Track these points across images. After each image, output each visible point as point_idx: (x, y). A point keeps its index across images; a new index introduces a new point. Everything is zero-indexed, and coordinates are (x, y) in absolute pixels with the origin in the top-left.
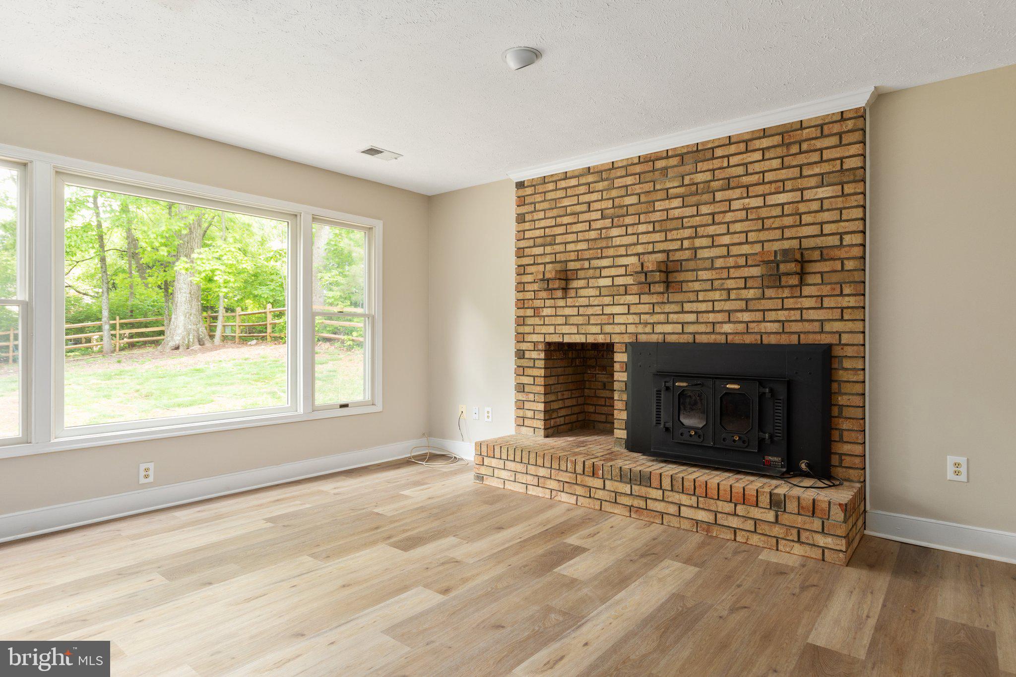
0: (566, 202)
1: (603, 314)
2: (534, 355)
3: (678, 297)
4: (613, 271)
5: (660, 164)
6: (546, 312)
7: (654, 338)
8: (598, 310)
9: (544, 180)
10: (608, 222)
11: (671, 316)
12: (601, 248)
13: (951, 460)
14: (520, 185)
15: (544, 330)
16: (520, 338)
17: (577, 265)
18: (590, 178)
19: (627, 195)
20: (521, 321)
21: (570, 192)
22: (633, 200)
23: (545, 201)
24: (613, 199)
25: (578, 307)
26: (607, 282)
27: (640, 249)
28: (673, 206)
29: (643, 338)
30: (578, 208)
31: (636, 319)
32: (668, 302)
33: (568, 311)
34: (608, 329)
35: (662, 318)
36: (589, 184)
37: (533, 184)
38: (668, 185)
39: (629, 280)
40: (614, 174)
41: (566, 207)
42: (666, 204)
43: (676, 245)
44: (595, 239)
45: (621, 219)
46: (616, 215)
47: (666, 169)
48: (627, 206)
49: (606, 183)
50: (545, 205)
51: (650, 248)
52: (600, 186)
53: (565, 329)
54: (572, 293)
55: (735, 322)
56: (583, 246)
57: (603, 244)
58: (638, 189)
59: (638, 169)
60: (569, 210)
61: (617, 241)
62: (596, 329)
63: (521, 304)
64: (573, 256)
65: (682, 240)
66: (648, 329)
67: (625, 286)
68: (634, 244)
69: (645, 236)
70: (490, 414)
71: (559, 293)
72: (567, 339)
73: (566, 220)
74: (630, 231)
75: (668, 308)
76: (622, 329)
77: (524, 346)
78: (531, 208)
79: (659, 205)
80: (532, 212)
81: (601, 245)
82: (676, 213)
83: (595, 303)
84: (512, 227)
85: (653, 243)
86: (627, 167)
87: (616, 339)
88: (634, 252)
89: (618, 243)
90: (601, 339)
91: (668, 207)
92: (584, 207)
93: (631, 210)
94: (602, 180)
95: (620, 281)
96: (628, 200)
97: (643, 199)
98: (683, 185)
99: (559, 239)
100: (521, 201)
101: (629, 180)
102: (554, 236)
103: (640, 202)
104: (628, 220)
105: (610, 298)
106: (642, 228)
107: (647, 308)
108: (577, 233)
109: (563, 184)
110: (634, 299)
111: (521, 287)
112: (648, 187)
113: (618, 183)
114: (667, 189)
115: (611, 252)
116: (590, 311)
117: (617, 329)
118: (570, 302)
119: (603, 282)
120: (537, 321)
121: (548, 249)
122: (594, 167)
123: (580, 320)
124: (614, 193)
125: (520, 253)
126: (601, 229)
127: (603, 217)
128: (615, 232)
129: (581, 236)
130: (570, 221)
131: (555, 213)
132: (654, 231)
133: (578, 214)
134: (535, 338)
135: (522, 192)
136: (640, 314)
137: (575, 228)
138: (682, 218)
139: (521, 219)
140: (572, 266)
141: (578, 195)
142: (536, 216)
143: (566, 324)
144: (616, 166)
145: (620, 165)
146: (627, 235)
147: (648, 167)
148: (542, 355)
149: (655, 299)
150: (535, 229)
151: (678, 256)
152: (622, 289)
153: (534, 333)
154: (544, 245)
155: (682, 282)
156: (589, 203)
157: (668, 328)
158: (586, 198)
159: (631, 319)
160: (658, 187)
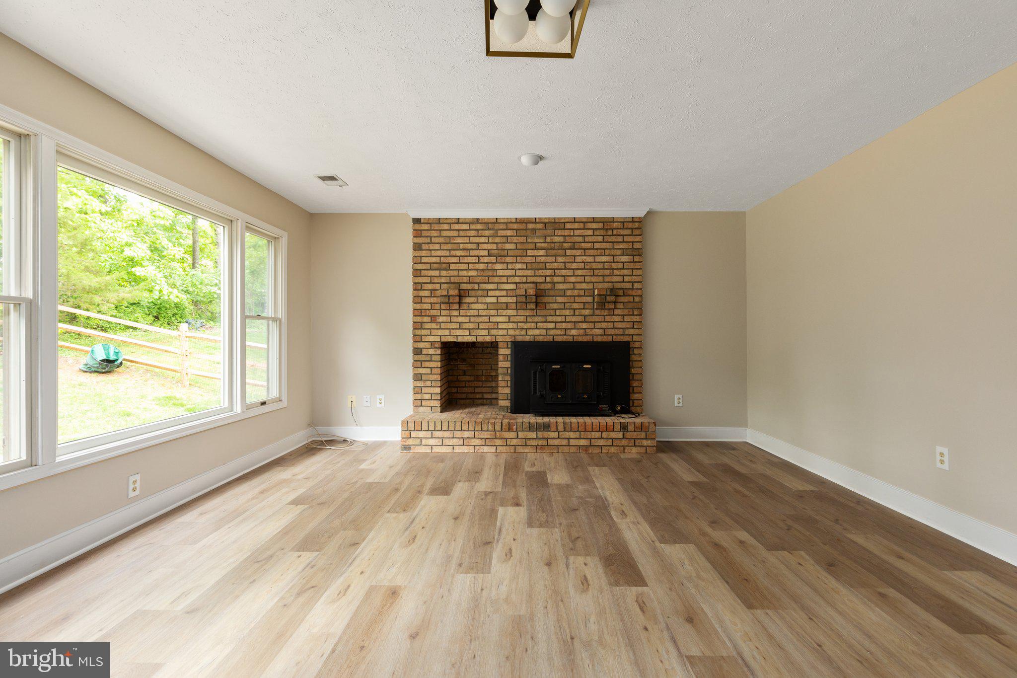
0: (459, 240)
1: (490, 322)
2: (431, 351)
3: (544, 312)
4: (497, 293)
5: (530, 226)
6: (441, 319)
7: (527, 339)
8: (486, 319)
9: (439, 221)
10: (493, 259)
11: (539, 324)
12: (488, 277)
13: (676, 397)
14: (417, 221)
15: (440, 332)
16: (417, 338)
17: (469, 287)
18: (479, 227)
19: (507, 243)
20: (418, 326)
21: (462, 233)
22: (512, 246)
23: (440, 236)
24: (497, 243)
25: (470, 316)
26: (494, 300)
27: (517, 280)
28: (539, 254)
29: (520, 339)
30: (469, 246)
31: (515, 326)
32: (537, 316)
33: (460, 319)
34: (494, 332)
35: (533, 325)
36: (478, 230)
37: (429, 222)
38: (536, 240)
39: (509, 300)
40: (497, 226)
41: (459, 243)
42: (535, 253)
43: (542, 280)
44: (483, 270)
45: (503, 258)
46: (500, 255)
47: (534, 230)
48: (507, 250)
49: (491, 232)
50: (441, 240)
51: (524, 279)
52: (487, 233)
53: (459, 332)
54: (465, 306)
55: (578, 329)
56: (474, 273)
57: (490, 273)
58: (515, 240)
59: (515, 226)
60: (461, 246)
61: (501, 273)
62: (485, 332)
63: (417, 313)
64: (465, 280)
65: (546, 276)
66: (523, 332)
67: (507, 303)
68: (513, 276)
69: (520, 271)
70: (382, 401)
71: (456, 306)
72: (460, 340)
73: (459, 253)
74: (510, 266)
75: (536, 319)
76: (505, 332)
77: (421, 345)
78: (428, 240)
79: (530, 253)
80: (428, 243)
81: (488, 274)
82: (542, 259)
83: (484, 314)
84: (410, 253)
85: (526, 276)
86: (508, 223)
87: (499, 339)
88: (513, 281)
89: (501, 274)
90: (488, 339)
91: (536, 254)
92: (474, 246)
93: (510, 253)
94: (488, 229)
95: (504, 300)
96: (508, 246)
97: (519, 246)
98: (545, 242)
99: (452, 267)
100: (417, 234)
101: (509, 233)
102: (449, 263)
103: (516, 249)
104: (508, 259)
105: (496, 311)
106: (519, 266)
107: (522, 319)
108: (468, 263)
109: (457, 227)
110: (514, 312)
111: (417, 299)
112: (523, 239)
113: (500, 233)
114: (536, 243)
115: (496, 280)
116: (479, 319)
117: (501, 332)
118: (462, 313)
119: (489, 300)
120: (434, 326)
121: (444, 273)
122: (482, 219)
123: (471, 326)
124: (498, 240)
125: (417, 273)
126: (488, 263)
127: (490, 255)
128: (498, 266)
129: (471, 266)
130: (463, 254)
131: (449, 246)
132: (527, 269)
133: (469, 250)
134: (431, 339)
135: (418, 227)
136: (517, 322)
137: (467, 260)
138: (546, 263)
139: (417, 247)
140: (464, 286)
141: (469, 237)
142: (432, 247)
143: (459, 329)
144: (499, 221)
145: (502, 221)
146: (507, 269)
147: (523, 226)
148: (439, 352)
149: (527, 313)
150: (431, 256)
151: (543, 286)
152: (504, 306)
153: (431, 335)
154: (440, 270)
155: (545, 303)
156: (478, 244)
157: (537, 332)
158: (477, 240)
159: (511, 325)
160: (529, 240)
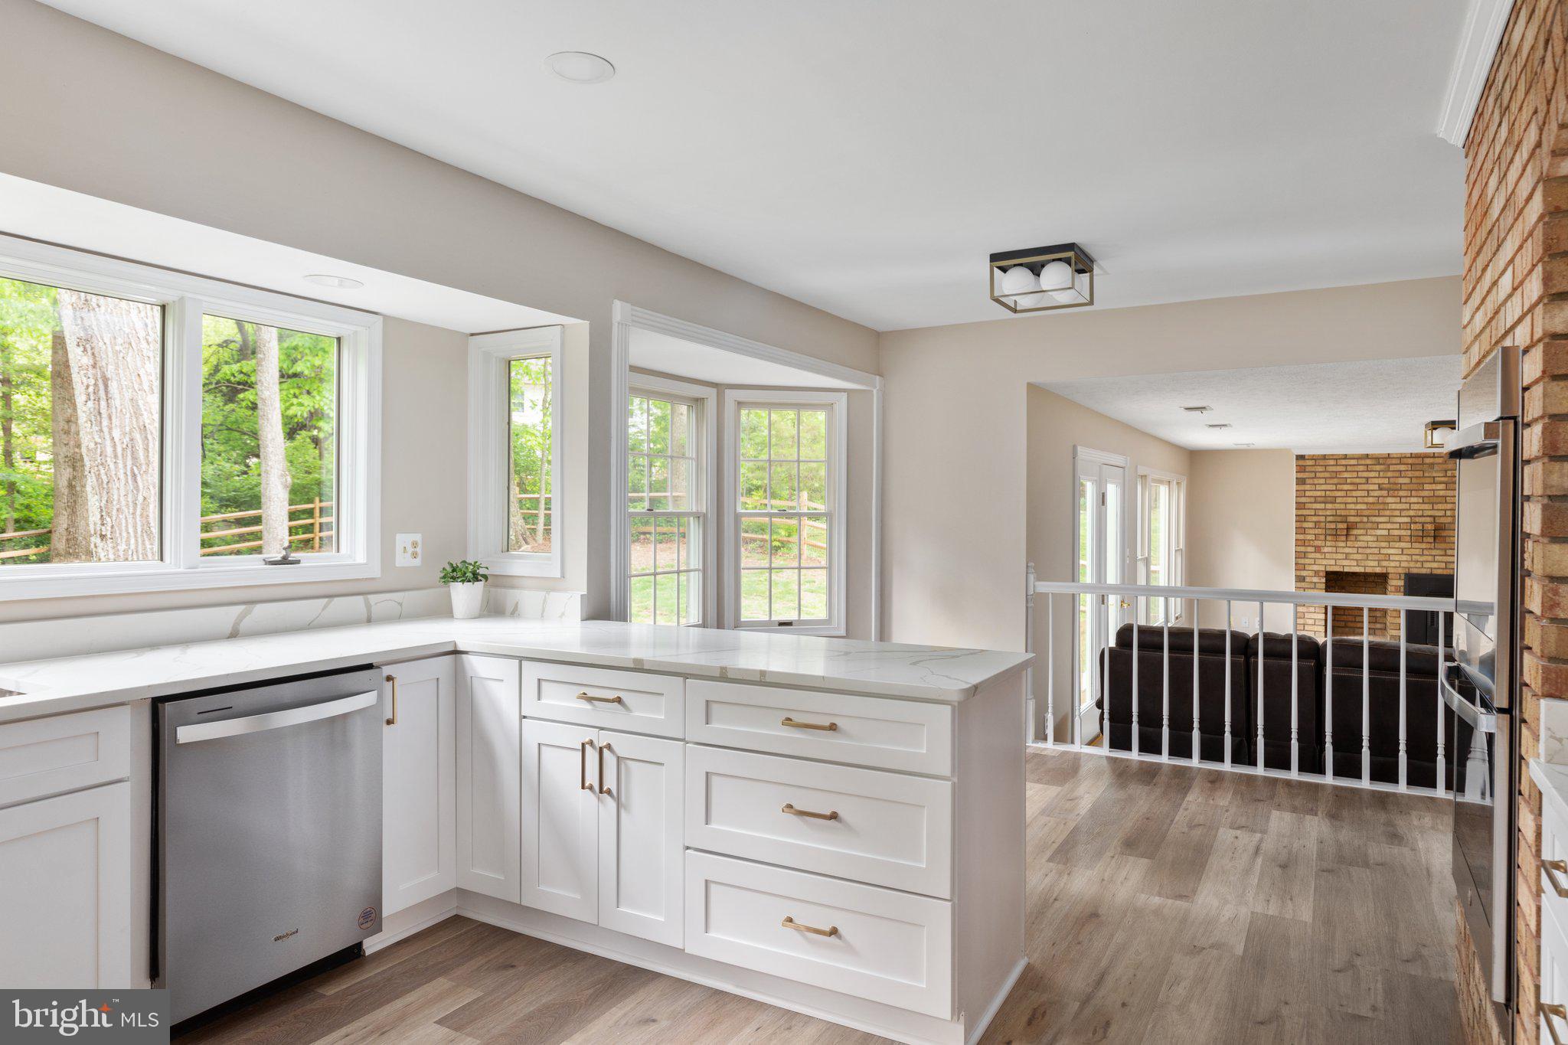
0: (1346, 475)
1: (1380, 554)
2: (1315, 580)
3: (1443, 546)
4: (1389, 526)
5: (1427, 461)
6: (1326, 550)
7: (1424, 571)
8: (1376, 551)
9: (1324, 457)
10: (1385, 493)
11: (1437, 557)
12: (1379, 510)
14: (1300, 457)
15: (1325, 562)
16: (1299, 567)
17: (1357, 519)
18: (1368, 462)
19: (1401, 477)
20: (1299, 555)
21: (1349, 468)
22: (1407, 480)
23: (1325, 471)
24: (1389, 478)
25: (1358, 548)
26: (1385, 532)
27: (1412, 513)
28: (1438, 488)
29: (1415, 571)
30: (1357, 481)
31: (1409, 558)
32: (1435, 549)
33: (1347, 550)
34: (1384, 563)
35: (1430, 558)
36: (1367, 465)
37: (1314, 458)
38: (1435, 475)
39: (1403, 533)
40: (1389, 461)
41: (1346, 478)
42: (1434, 487)
43: (1441, 513)
44: (1373, 503)
45: (1396, 492)
46: (1392, 489)
47: (1433, 464)
48: (1401, 484)
49: (1382, 467)
50: (1327, 475)
51: (1420, 513)
52: (1378, 468)
53: (1345, 563)
54: (1353, 538)
56: (1364, 507)
57: (1381, 507)
58: (1410, 474)
59: (1410, 461)
60: (1349, 481)
61: (1393, 506)
62: (1376, 564)
63: (1299, 543)
64: (1353, 513)
65: (1445, 510)
66: (1419, 565)
67: (1400, 536)
68: (1407, 510)
69: (1416, 505)
71: (1344, 538)
72: (1346, 570)
73: (1346, 487)
74: (1403, 500)
75: (1434, 552)
76: (1397, 564)
77: (1304, 573)
78: (1313, 475)
79: (1426, 487)
80: (1313, 478)
81: (1379, 507)
82: (1442, 493)
83: (1374, 546)
84: (1294, 487)
85: (1422, 510)
86: (1401, 459)
87: (1390, 570)
88: (1407, 514)
89: (1393, 508)
90: (1378, 570)
91: (1434, 488)
92: (1364, 481)
93: (1403, 487)
94: (1379, 464)
95: (1396, 533)
96: (1401, 480)
97: (1414, 481)
98: (1446, 476)
99: (1338, 500)
100: (1301, 469)
101: (1402, 468)
102: (1335, 497)
103: (1411, 483)
104: (1401, 493)
105: (1387, 544)
106: (1413, 500)
107: (1417, 551)
108: (1357, 497)
109: (1344, 462)
110: (1408, 545)
111: (1300, 530)
112: (1418, 474)
113: (1392, 468)
114: (1434, 477)
115: (1388, 513)
116: (1368, 551)
117: (1393, 564)
118: (1349, 544)
119: (1379, 532)
120: (1318, 555)
121: (1329, 506)
122: (1372, 455)
123: (1359, 557)
124: (1389, 474)
125: (1300, 506)
126: (1379, 497)
127: (1380, 489)
128: (1389, 500)
129: (1360, 500)
130: (1350, 488)
131: (1335, 481)
132: (1423, 503)
133: (1357, 484)
134: (1316, 568)
135: (1301, 463)
136: (1412, 555)
137: (1354, 494)
138: (1446, 497)
139: (1300, 481)
140: (1351, 519)
141: (1357, 472)
142: (1316, 481)
143: (1346, 559)
144: (1392, 456)
145: (1395, 456)
146: (1400, 503)
147: (1420, 461)
148: (1324, 580)
149: (1424, 546)
150: (1315, 490)
151: (1442, 520)
152: (1397, 538)
153: (1315, 564)
154: (1325, 503)
155: (1445, 537)
156: (1367, 478)
157: (1435, 565)
158: (1366, 474)
159: (1404, 558)
160: (1426, 475)
